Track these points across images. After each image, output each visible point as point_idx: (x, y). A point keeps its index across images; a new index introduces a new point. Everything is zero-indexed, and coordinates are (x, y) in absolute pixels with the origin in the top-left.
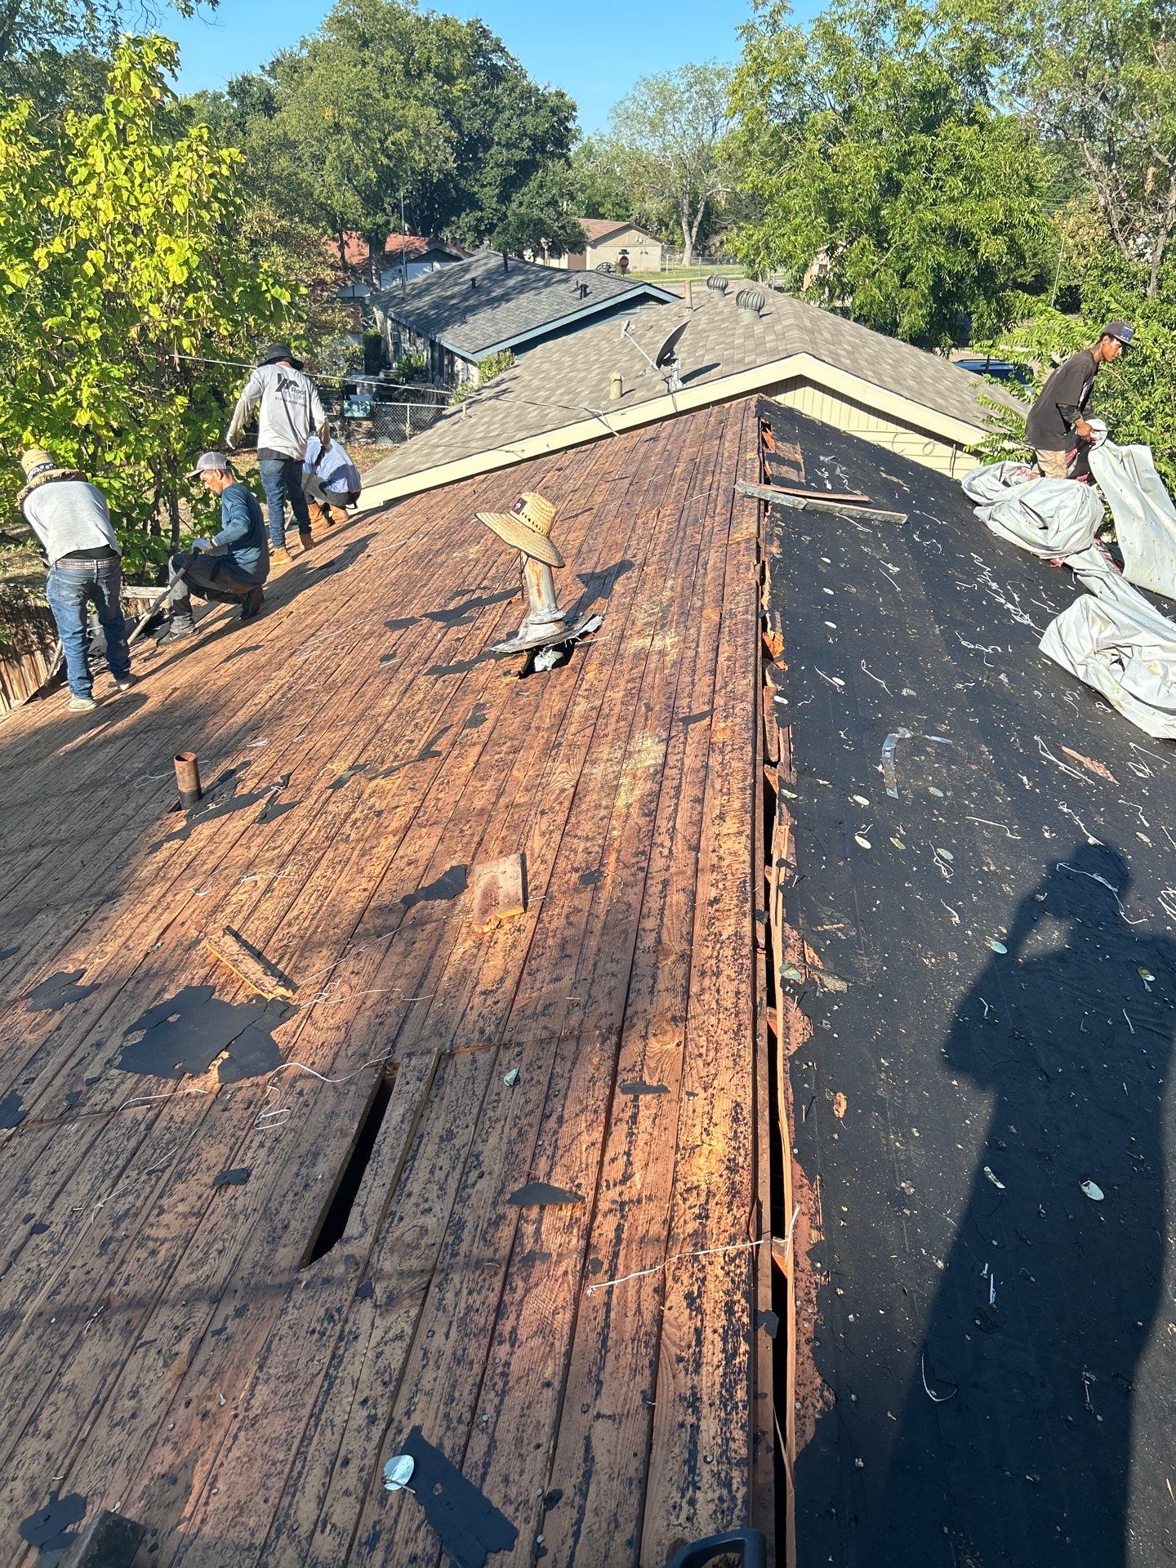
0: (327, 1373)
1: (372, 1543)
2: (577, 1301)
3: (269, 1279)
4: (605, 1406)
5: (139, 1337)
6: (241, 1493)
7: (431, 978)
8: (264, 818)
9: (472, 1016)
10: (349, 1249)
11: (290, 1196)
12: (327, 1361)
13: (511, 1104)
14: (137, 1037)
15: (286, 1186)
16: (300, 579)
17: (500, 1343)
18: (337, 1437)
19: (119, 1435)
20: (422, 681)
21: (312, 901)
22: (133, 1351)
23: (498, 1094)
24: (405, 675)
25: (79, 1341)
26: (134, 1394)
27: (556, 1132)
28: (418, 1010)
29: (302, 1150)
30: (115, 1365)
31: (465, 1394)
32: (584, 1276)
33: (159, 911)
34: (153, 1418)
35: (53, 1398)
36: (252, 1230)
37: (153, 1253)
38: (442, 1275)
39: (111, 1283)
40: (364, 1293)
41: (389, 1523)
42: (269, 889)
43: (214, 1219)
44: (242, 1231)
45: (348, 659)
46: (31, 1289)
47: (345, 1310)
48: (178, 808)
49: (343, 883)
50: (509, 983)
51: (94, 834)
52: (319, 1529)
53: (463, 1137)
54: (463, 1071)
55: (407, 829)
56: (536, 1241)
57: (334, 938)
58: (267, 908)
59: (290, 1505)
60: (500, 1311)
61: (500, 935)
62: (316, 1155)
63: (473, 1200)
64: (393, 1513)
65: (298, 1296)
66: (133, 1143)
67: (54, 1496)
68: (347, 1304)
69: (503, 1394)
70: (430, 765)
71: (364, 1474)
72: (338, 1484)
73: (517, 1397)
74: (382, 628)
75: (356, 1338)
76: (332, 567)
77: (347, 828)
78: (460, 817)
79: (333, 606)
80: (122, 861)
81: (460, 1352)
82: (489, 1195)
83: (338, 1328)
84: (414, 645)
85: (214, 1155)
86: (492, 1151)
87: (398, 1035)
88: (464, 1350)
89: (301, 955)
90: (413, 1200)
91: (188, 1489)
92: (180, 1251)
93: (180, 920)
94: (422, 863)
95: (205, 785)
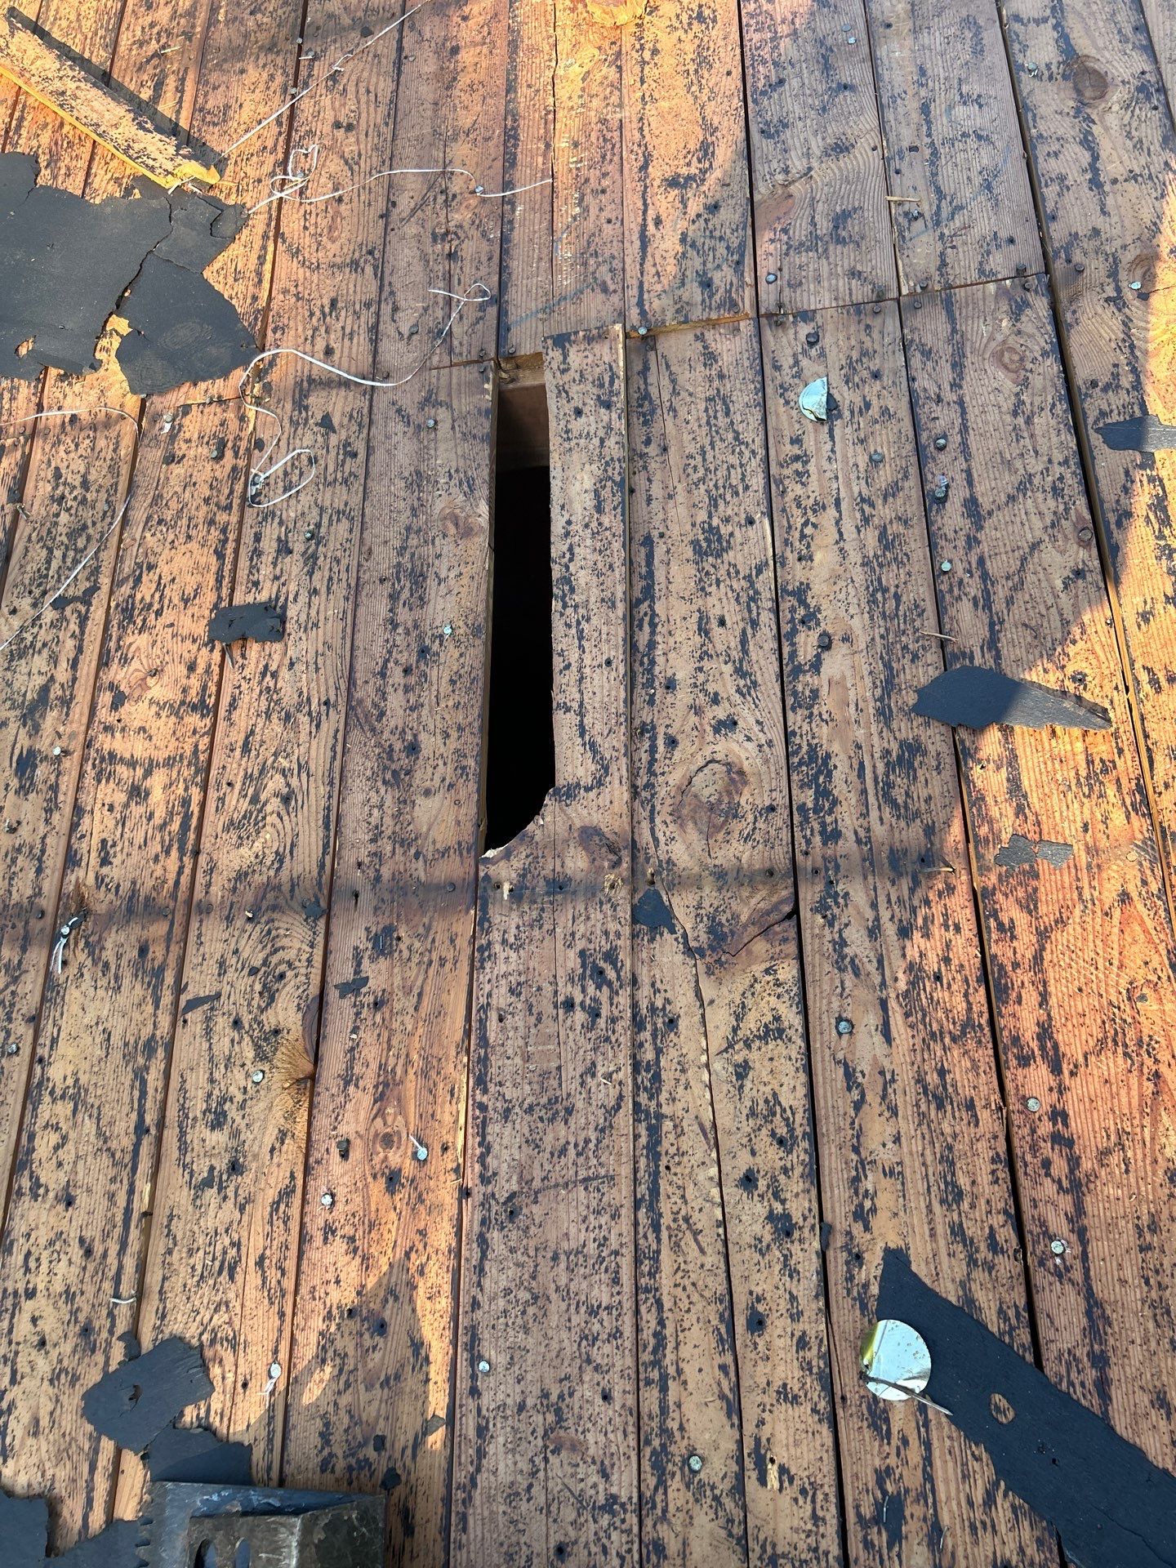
0: (636, 1105)
3: (419, 869)
9: (667, 241)
10: (581, 814)
11: (396, 676)
12: (625, 1074)
13: (838, 468)
15: (378, 650)
17: (1024, 1062)
18: (714, 1258)
22: (178, 1016)
23: (797, 441)
27: (972, 542)
30: (150, 1046)
31: (984, 1182)
34: (279, 1177)
37: (136, 793)
38: (820, 887)
39: (71, 858)
40: (651, 917)
43: (242, 720)
44: (316, 752)
47: (624, 956)
53: (748, 545)
54: (692, 381)
56: (1020, 811)
59: (664, 1411)
60: (993, 981)
62: (418, 578)
63: (828, 703)
64: (915, 1457)
65: (505, 919)
68: (624, 943)
69: (1076, 1188)
75: (672, 1023)
81: (933, 1079)
82: (863, 691)
83: (623, 999)
85: (185, 567)
86: (831, 583)
87: (502, 287)
88: (942, 1073)
90: (683, 696)
92: (196, 791)
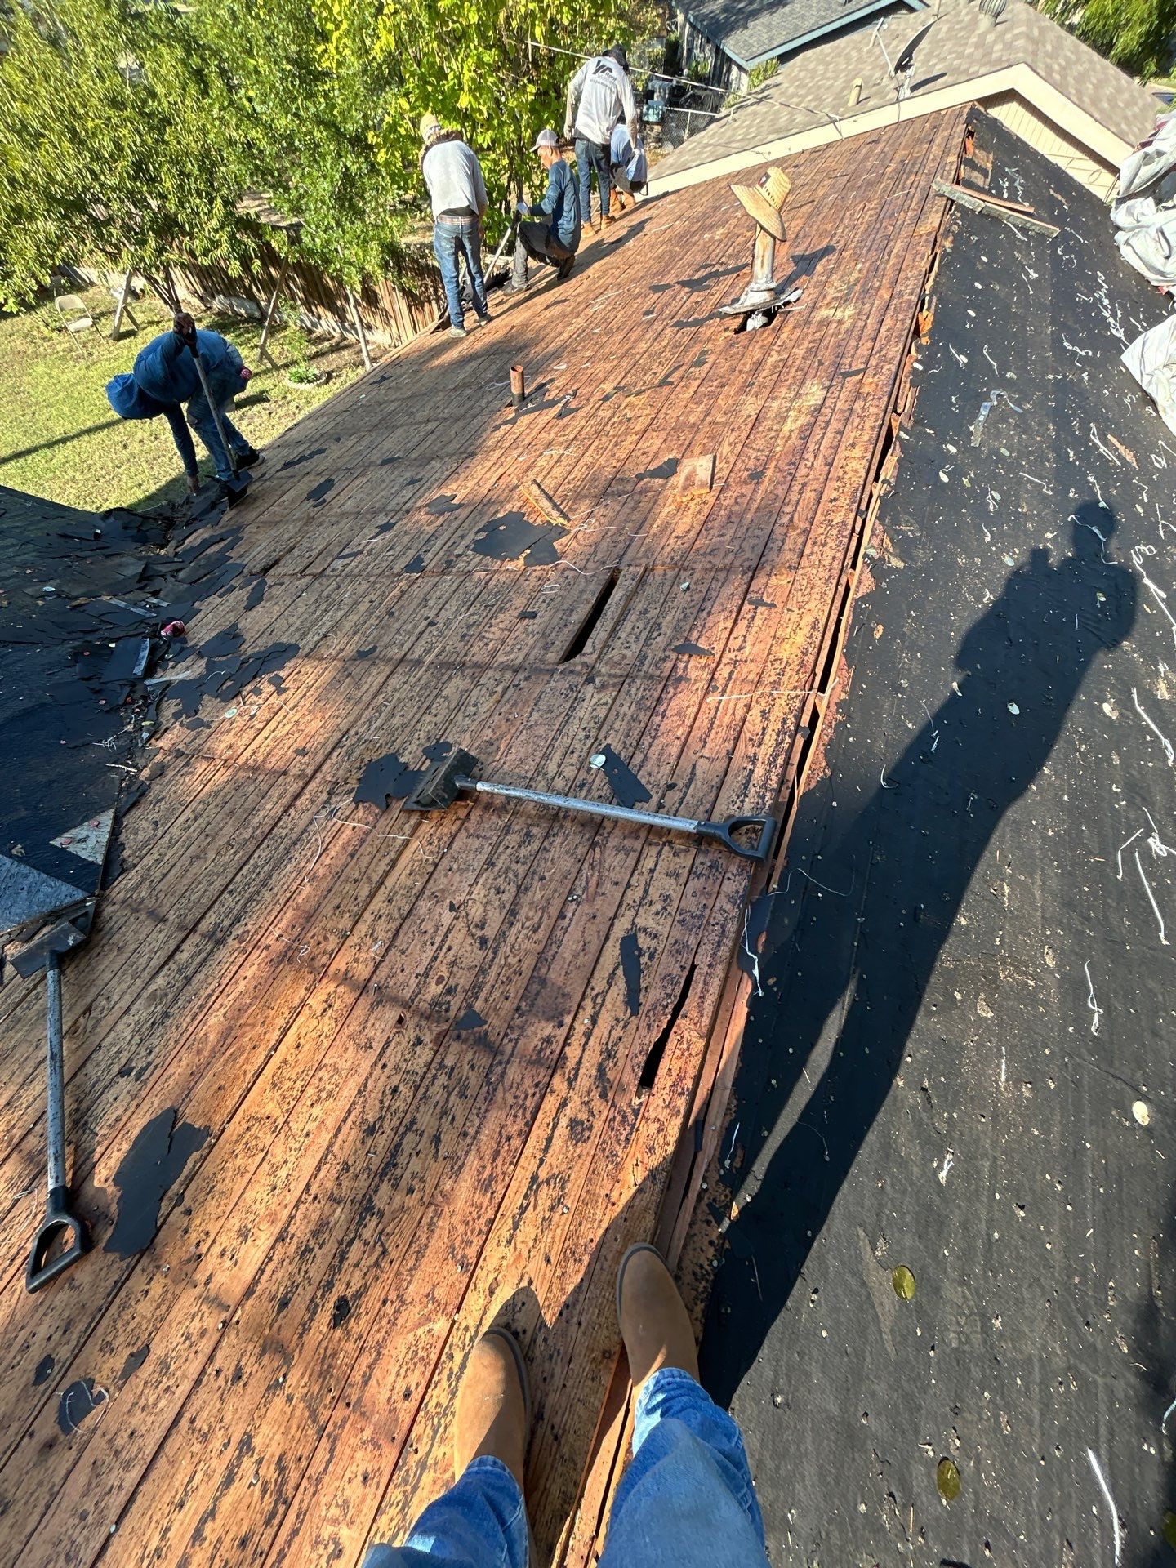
0: (567, 713)
1: (582, 786)
2: (701, 703)
3: (542, 666)
4: (706, 752)
5: (478, 681)
6: (521, 755)
7: (647, 524)
8: (560, 416)
9: (668, 549)
10: (584, 659)
11: (557, 629)
13: (682, 600)
14: (482, 536)
15: (555, 623)
16: (599, 251)
19: (467, 721)
20: (668, 332)
21: (584, 470)
23: (676, 594)
24: (658, 326)
25: (450, 678)
26: (475, 705)
27: (705, 619)
28: (637, 542)
29: (565, 606)
31: (635, 734)
32: (707, 692)
33: (498, 466)
35: (438, 700)
36: (536, 642)
38: (631, 679)
40: (590, 680)
41: (590, 780)
42: (559, 460)
44: (531, 642)
45: (622, 312)
46: (428, 651)
47: (579, 687)
48: (511, 405)
49: (602, 461)
50: (693, 534)
51: (463, 416)
52: (557, 776)
53: (653, 613)
54: (658, 579)
55: (645, 431)
56: (684, 672)
57: (593, 494)
58: (557, 471)
60: (659, 701)
61: (692, 504)
62: (572, 611)
63: (653, 646)
65: (556, 677)
66: (478, 590)
67: (438, 740)
68: (581, 684)
70: (665, 390)
71: (581, 759)
72: (567, 760)
73: (661, 740)
74: (646, 290)
75: (584, 700)
76: (620, 242)
77: (608, 428)
78: (679, 427)
79: (617, 273)
80: (477, 434)
81: (635, 716)
83: (575, 694)
84: (667, 305)
85: (519, 602)
86: (667, 623)
88: (637, 715)
89: (574, 502)
90: (621, 641)
91: (498, 749)
93: (508, 473)
94: (651, 455)
95: (527, 392)
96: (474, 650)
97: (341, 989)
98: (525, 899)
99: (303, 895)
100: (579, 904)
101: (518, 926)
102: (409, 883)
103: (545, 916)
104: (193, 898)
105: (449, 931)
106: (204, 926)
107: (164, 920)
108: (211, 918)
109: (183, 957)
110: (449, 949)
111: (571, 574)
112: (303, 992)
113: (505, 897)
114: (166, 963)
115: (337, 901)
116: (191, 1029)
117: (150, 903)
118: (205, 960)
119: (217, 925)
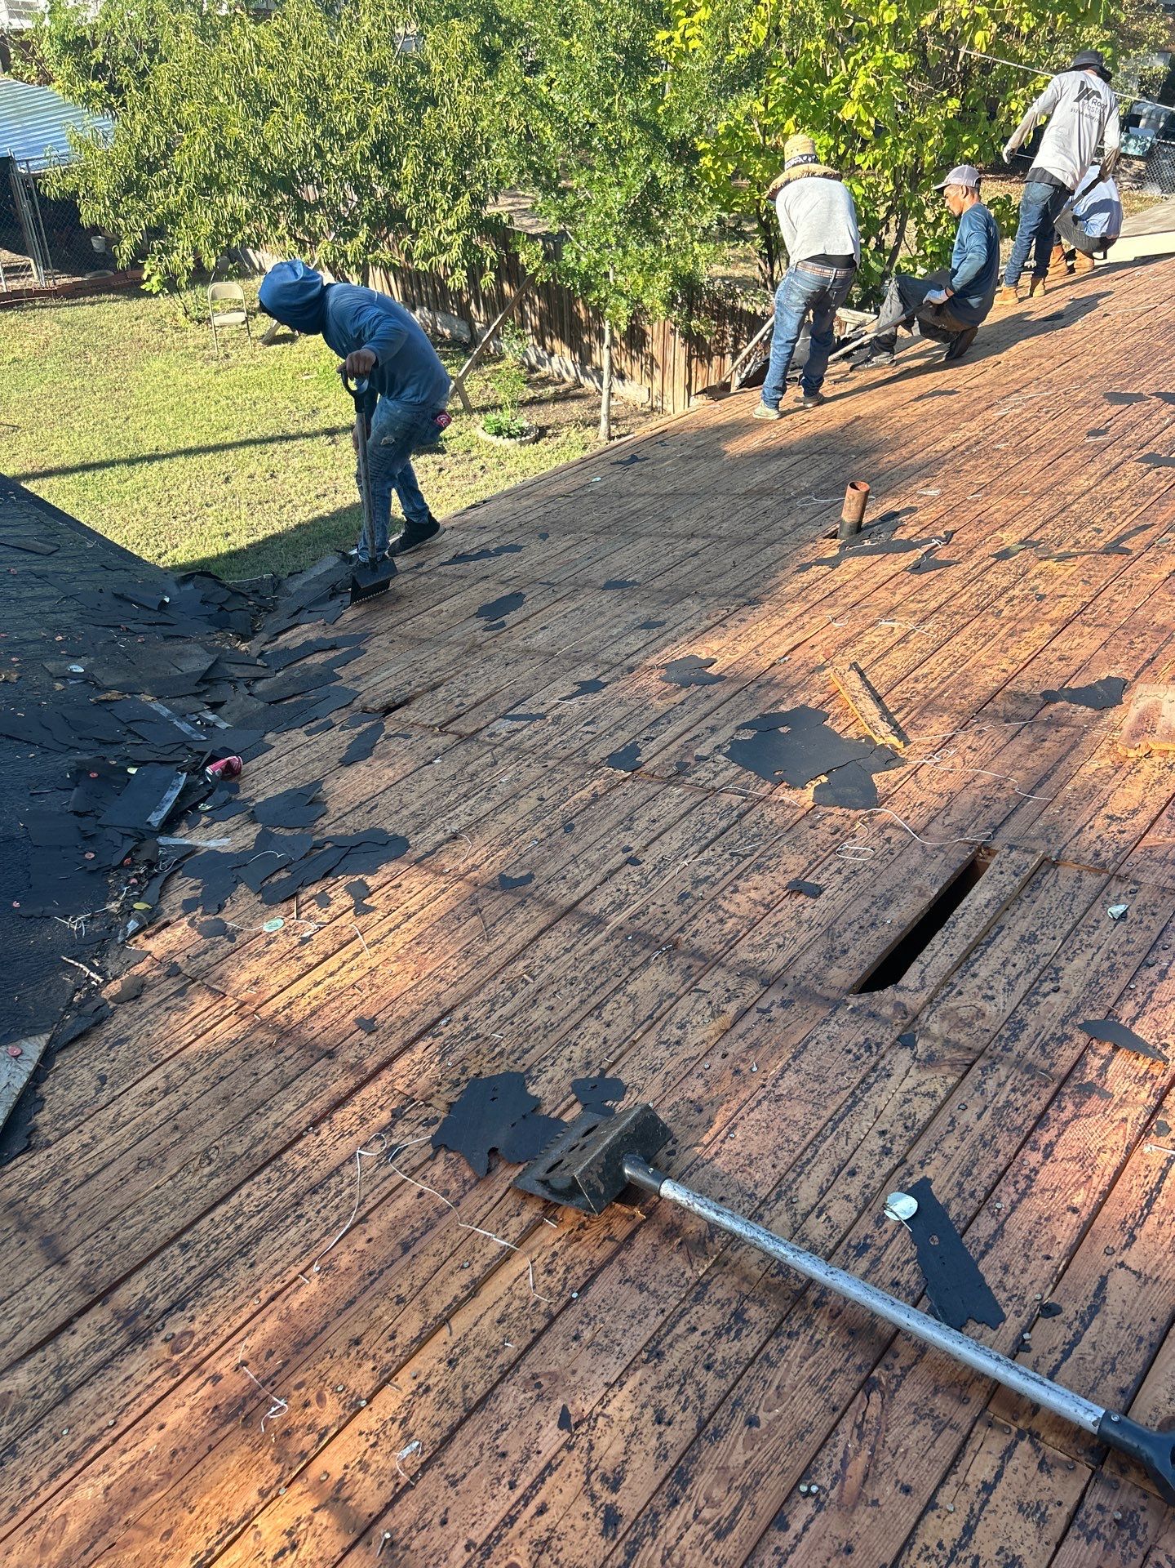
0: (853, 1093)
1: (862, 1249)
2: (1130, 1150)
3: (818, 989)
4: (1132, 1258)
5: (695, 984)
6: (753, 1148)
7: (1054, 781)
8: (917, 568)
9: (1091, 835)
10: (900, 997)
11: (856, 927)
12: (856, 1081)
13: (1108, 937)
14: (747, 735)
15: (854, 917)
16: (1019, 328)
17: (1033, 1149)
18: (850, 1148)
19: (662, 1052)
20: (1131, 468)
21: (945, 664)
22: (689, 991)
23: (1098, 921)
24: (1113, 456)
25: (646, 963)
26: (682, 1027)
27: (1153, 983)
28: (1030, 808)
29: (879, 890)
30: (671, 996)
31: (984, 1175)
32: (1145, 1131)
33: (794, 628)
34: (693, 1053)
35: (617, 997)
36: (812, 942)
37: (721, 921)
38: (989, 1062)
39: (681, 930)
40: (906, 1041)
41: (880, 1242)
42: (904, 639)
43: (780, 916)
44: (803, 938)
45: (1050, 425)
46: (619, 906)
47: (884, 1048)
48: (834, 536)
49: (982, 656)
50: (1142, 819)
51: (751, 539)
52: (815, 1213)
53: (1046, 946)
54: (1065, 884)
55: (1069, 622)
56: (1100, 1076)
57: (959, 708)
58: (898, 657)
59: (794, 1181)
60: (1041, 1120)
61: (1146, 765)
62: (889, 902)
63: (1041, 1009)
64: (886, 1237)
65: (843, 1015)
66: (723, 824)
67: (604, 1072)
68: (888, 1043)
69: (1023, 1194)
70: (1114, 562)
71: (868, 1191)
72: (840, 1186)
73: (1037, 1204)
74: (1100, 399)
75: (889, 1076)
76: (1056, 320)
77: (1001, 603)
78: (1132, 628)
79: (1048, 364)
80: (768, 572)
81: (988, 1137)
82: (1061, 1012)
83: (874, 1059)
84: (1133, 426)
85: (794, 863)
86: (1075, 972)
87: (1002, 824)
88: (993, 1137)
89: (921, 713)
90: (977, 981)
91: (710, 1123)
92: (745, 930)
93: (810, 643)
94: (1076, 662)
95: (865, 520)
96: (698, 924)
97: (322, 1518)
98: (713, 1455)
99: (302, 1296)
100: (820, 1506)
101: (684, 1512)
102: (495, 1338)
103: (746, 1511)
104: (121, 1235)
105: (549, 1468)
106: (124, 1297)
107: (62, 1261)
108: (138, 1287)
109: (72, 1343)
110: (542, 1510)
111: (897, 836)
112: (253, 1497)
113: (672, 1435)
114: (41, 1346)
115: (358, 1329)
116: (44, 1495)
117: (51, 1221)
118: (105, 1365)
119: (145, 1302)
